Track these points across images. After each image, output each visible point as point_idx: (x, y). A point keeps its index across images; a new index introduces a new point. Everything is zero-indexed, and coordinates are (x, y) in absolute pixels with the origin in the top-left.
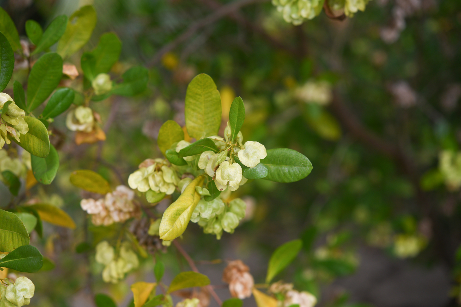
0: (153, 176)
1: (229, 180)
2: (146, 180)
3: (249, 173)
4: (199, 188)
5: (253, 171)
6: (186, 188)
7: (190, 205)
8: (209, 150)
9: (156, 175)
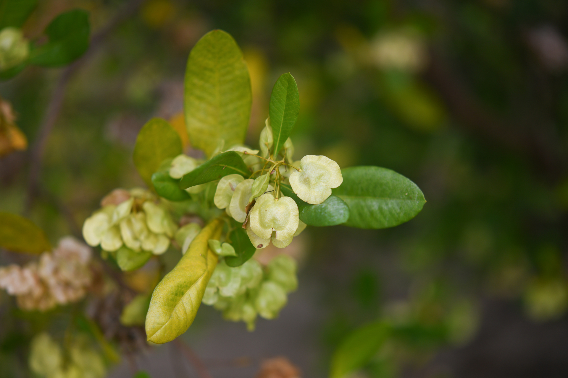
0: (129, 222)
1: (275, 228)
2: (116, 229)
3: (313, 214)
4: (216, 243)
5: (319, 211)
6: (191, 243)
7: (201, 276)
8: (232, 172)
9: (133, 220)
